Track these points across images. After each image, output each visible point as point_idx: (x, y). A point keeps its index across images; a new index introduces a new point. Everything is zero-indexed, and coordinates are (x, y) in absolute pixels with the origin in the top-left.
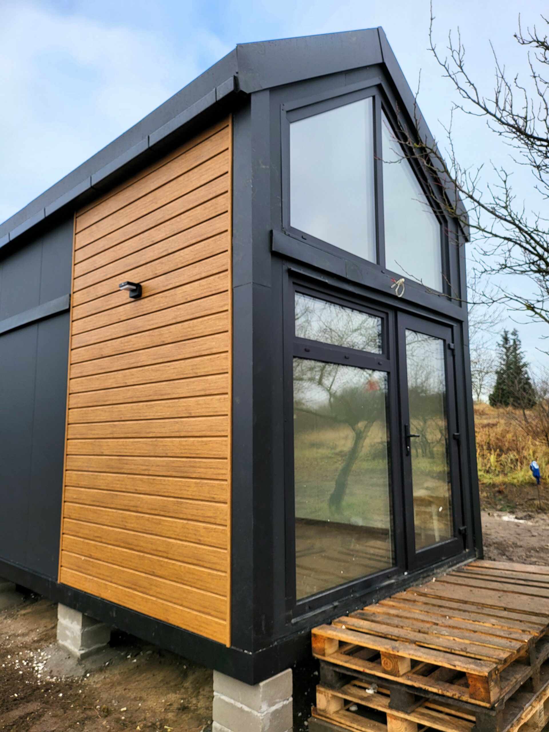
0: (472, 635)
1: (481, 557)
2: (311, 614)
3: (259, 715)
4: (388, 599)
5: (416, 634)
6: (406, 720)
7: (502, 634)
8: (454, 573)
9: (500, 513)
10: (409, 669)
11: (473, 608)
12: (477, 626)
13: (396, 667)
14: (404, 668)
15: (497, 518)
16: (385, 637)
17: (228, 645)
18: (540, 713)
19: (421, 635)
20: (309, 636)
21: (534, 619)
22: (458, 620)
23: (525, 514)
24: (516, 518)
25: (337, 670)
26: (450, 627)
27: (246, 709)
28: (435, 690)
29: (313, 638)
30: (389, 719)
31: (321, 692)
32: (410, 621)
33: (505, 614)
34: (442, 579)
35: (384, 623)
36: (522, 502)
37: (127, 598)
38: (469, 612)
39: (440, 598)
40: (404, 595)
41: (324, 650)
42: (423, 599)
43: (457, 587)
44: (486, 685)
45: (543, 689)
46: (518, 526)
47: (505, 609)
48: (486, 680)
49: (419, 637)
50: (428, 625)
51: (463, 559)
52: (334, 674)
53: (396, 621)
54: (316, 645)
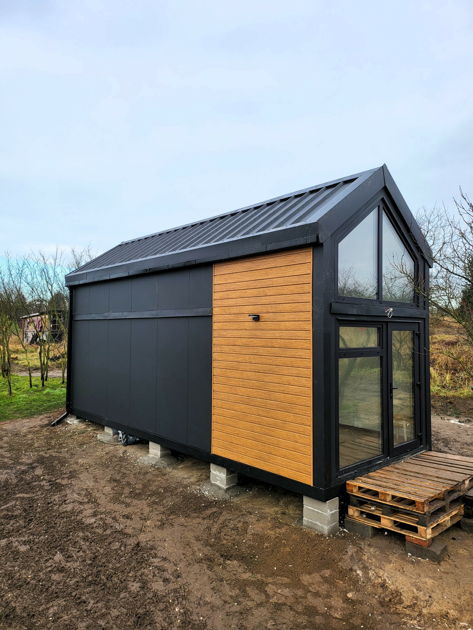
0: (419, 487)
1: (430, 450)
2: (346, 475)
3: (326, 514)
4: (380, 470)
5: (394, 485)
6: (389, 519)
7: (433, 488)
8: (414, 458)
9: (449, 417)
10: (391, 499)
11: (421, 476)
12: (422, 484)
13: (385, 498)
14: (389, 498)
15: (447, 421)
16: (380, 486)
17: (312, 485)
18: (448, 521)
19: (396, 486)
20: (345, 484)
21: (450, 482)
22: (414, 481)
23: (466, 419)
24: (460, 422)
25: (358, 499)
26: (409, 483)
27: (320, 512)
28: (402, 507)
29: (347, 485)
30: (382, 519)
31: (350, 508)
32: (391, 480)
33: (436, 479)
34: (407, 461)
35: (379, 481)
36: (465, 410)
37: (255, 463)
38: (419, 478)
39: (406, 470)
40: (387, 468)
41: (352, 490)
42: (397, 471)
43: (415, 465)
44: (423, 506)
45: (450, 511)
46: (460, 427)
47: (437, 477)
48: (423, 504)
49: (395, 487)
50: (399, 482)
51: (419, 450)
52: (356, 500)
53: (384, 480)
54: (348, 488)
